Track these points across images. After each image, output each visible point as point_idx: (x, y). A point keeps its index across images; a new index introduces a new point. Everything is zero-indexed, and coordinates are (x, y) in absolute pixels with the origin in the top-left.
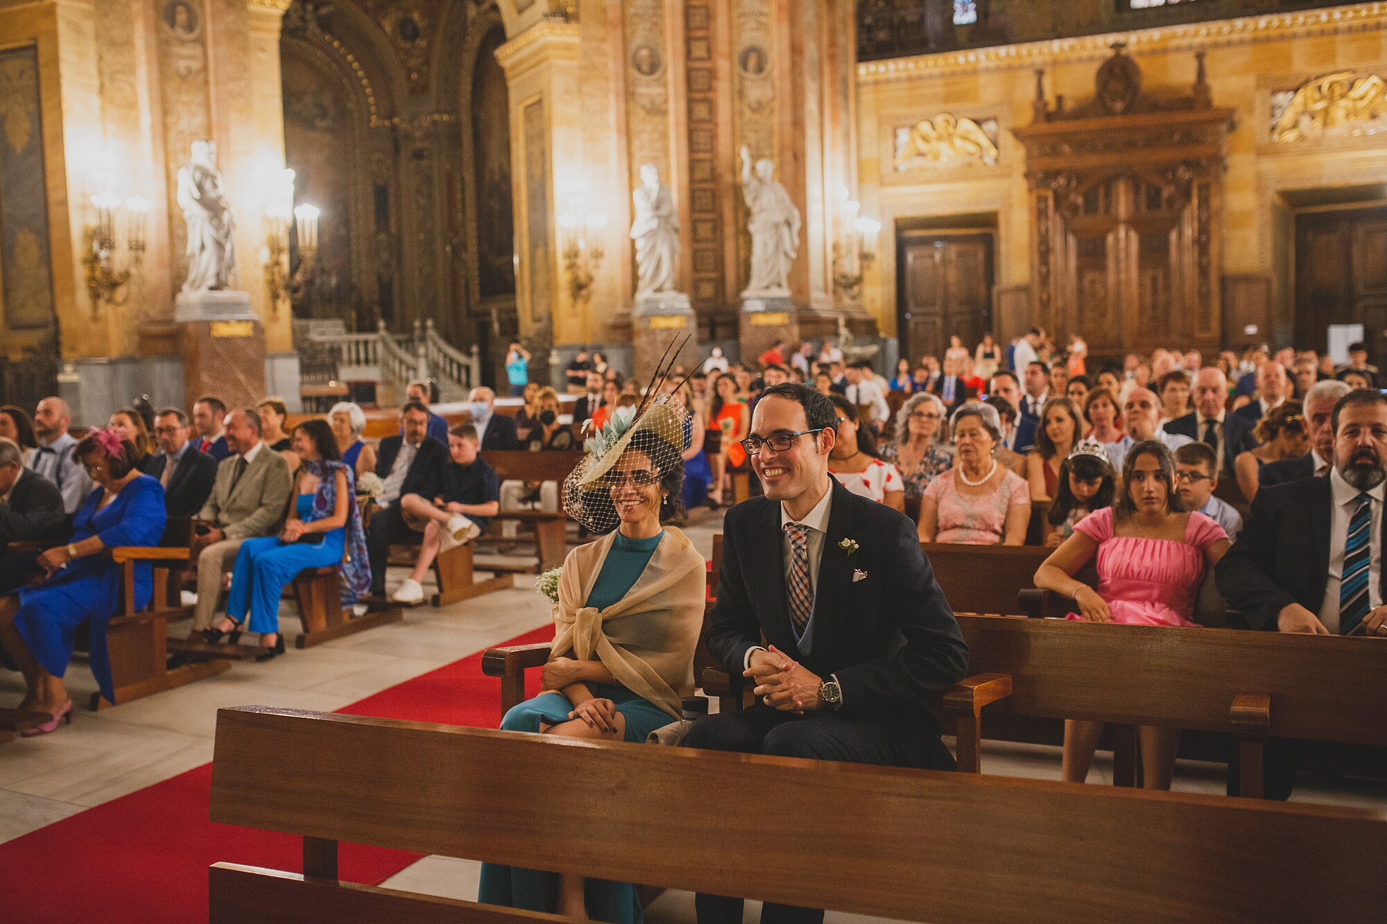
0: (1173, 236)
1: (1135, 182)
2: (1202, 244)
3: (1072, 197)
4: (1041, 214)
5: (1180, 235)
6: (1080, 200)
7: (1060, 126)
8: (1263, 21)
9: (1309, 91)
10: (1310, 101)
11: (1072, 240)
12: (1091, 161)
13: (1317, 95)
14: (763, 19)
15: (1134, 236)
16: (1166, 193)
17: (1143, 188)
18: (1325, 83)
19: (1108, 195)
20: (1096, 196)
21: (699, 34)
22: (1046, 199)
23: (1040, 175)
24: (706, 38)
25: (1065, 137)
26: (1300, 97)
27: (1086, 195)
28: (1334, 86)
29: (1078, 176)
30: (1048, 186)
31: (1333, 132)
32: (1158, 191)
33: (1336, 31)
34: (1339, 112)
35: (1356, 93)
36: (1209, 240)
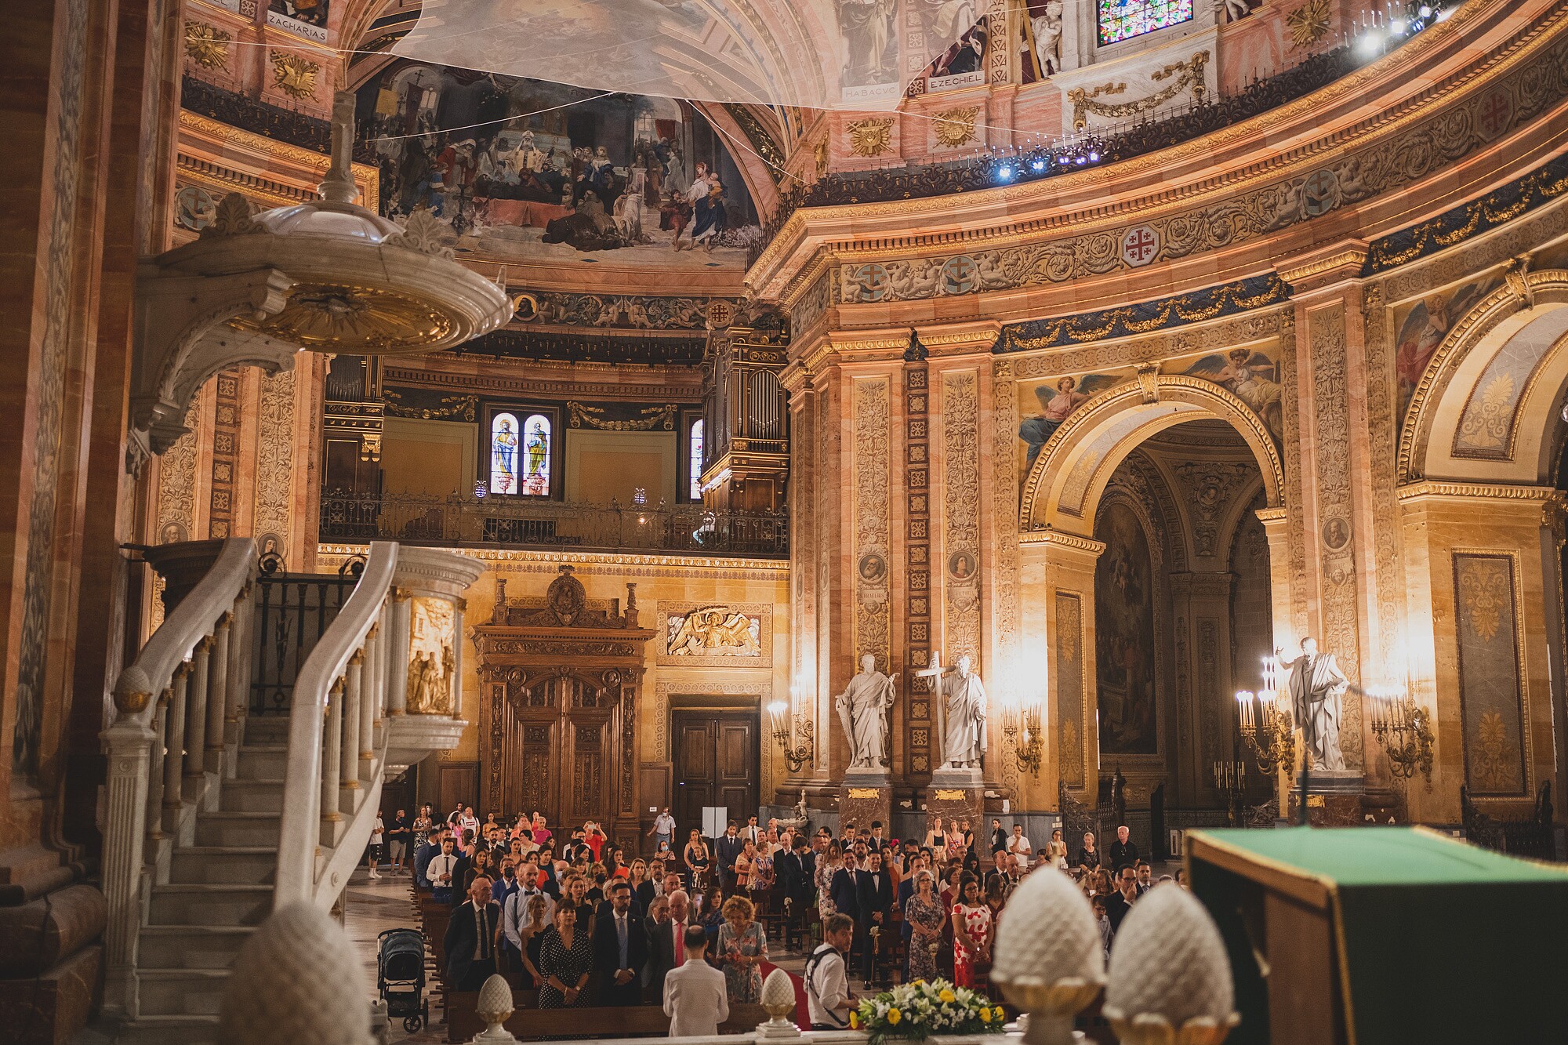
0: (604, 729)
1: (575, 681)
2: (628, 737)
3: (523, 689)
4: (496, 702)
5: (610, 730)
6: (529, 693)
7: (518, 629)
8: (664, 559)
9: (696, 618)
10: (696, 627)
11: (520, 726)
12: (541, 661)
13: (702, 623)
14: (281, 510)
15: (572, 727)
16: (599, 694)
17: (581, 687)
18: (707, 612)
19: (551, 691)
20: (543, 691)
21: (221, 515)
22: (502, 690)
23: (498, 669)
24: (227, 521)
25: (520, 638)
26: (689, 622)
27: (534, 690)
28: (714, 616)
29: (528, 673)
30: (502, 679)
31: (712, 651)
32: (594, 691)
33: (716, 575)
34: (715, 637)
35: (729, 624)
36: (633, 734)
